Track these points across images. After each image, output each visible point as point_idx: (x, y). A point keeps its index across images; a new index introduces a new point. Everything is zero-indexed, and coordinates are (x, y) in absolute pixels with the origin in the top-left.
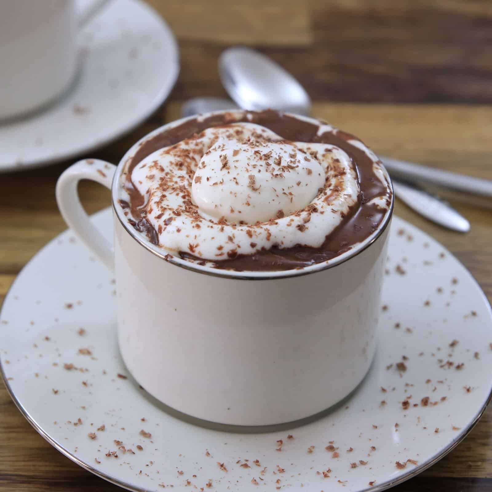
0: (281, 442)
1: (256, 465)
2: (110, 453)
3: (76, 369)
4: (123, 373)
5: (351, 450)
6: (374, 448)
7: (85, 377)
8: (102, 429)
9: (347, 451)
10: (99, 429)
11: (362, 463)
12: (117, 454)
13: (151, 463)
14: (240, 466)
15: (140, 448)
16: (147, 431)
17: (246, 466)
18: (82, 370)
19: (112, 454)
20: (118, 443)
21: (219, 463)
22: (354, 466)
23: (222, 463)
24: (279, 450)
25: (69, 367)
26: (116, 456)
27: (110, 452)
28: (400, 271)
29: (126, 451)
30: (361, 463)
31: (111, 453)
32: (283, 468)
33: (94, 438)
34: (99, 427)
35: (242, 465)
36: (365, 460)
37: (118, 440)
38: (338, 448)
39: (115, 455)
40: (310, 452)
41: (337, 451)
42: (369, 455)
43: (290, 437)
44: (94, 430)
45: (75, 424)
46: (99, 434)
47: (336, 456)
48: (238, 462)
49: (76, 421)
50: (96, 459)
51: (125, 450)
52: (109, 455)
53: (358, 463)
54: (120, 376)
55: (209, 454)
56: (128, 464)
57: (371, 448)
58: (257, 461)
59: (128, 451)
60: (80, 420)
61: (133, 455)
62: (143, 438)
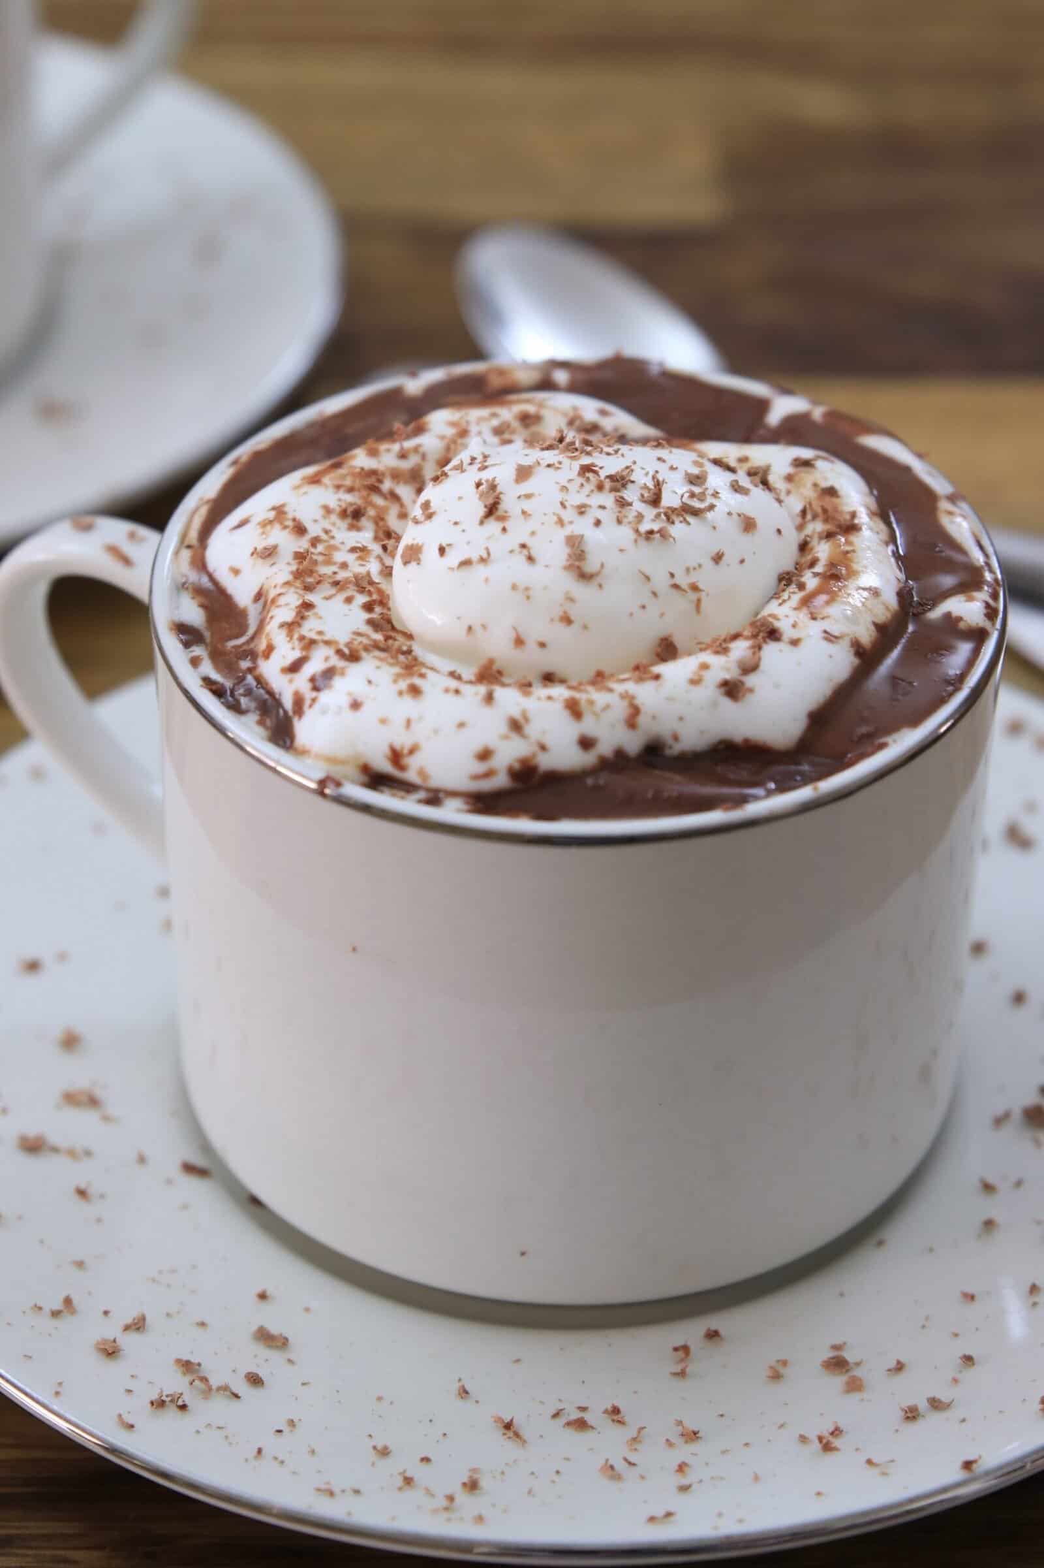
0: (685, 1349)
1: (613, 1421)
2: (164, 1398)
3: (55, 1150)
4: (197, 1159)
5: (900, 1367)
6: (968, 1359)
7: (81, 1174)
8: (138, 1325)
9: (889, 1370)
10: (127, 1328)
11: (936, 1404)
12: (187, 1399)
13: (292, 1423)
14: (564, 1426)
15: (255, 1380)
16: (274, 1330)
17: (581, 1425)
18: (72, 1153)
19: (169, 1399)
20: (187, 1366)
21: (499, 1420)
22: (911, 1415)
23: (507, 1420)
24: (682, 1374)
25: (33, 1146)
26: (183, 1407)
27: (164, 1394)
28: (1017, 837)
29: (214, 1392)
30: (933, 1406)
31: (167, 1396)
32: (696, 1430)
33: (114, 1352)
34: (129, 1321)
35: (569, 1424)
36: (944, 1397)
37: (185, 1358)
38: (858, 1364)
39: (180, 1403)
40: (776, 1376)
41: (857, 1372)
42: (955, 1381)
43: (713, 1335)
44: (112, 1330)
45: (55, 1314)
46: (128, 1342)
47: (855, 1386)
48: (556, 1415)
49: (58, 1305)
50: (120, 1416)
51: (210, 1389)
52: (159, 1404)
53: (923, 1405)
54: (189, 1168)
55: (467, 1393)
56: (219, 1428)
57: (961, 1358)
58: (616, 1411)
59: (219, 1389)
60: (68, 1301)
61: (235, 1404)
62: (263, 1352)
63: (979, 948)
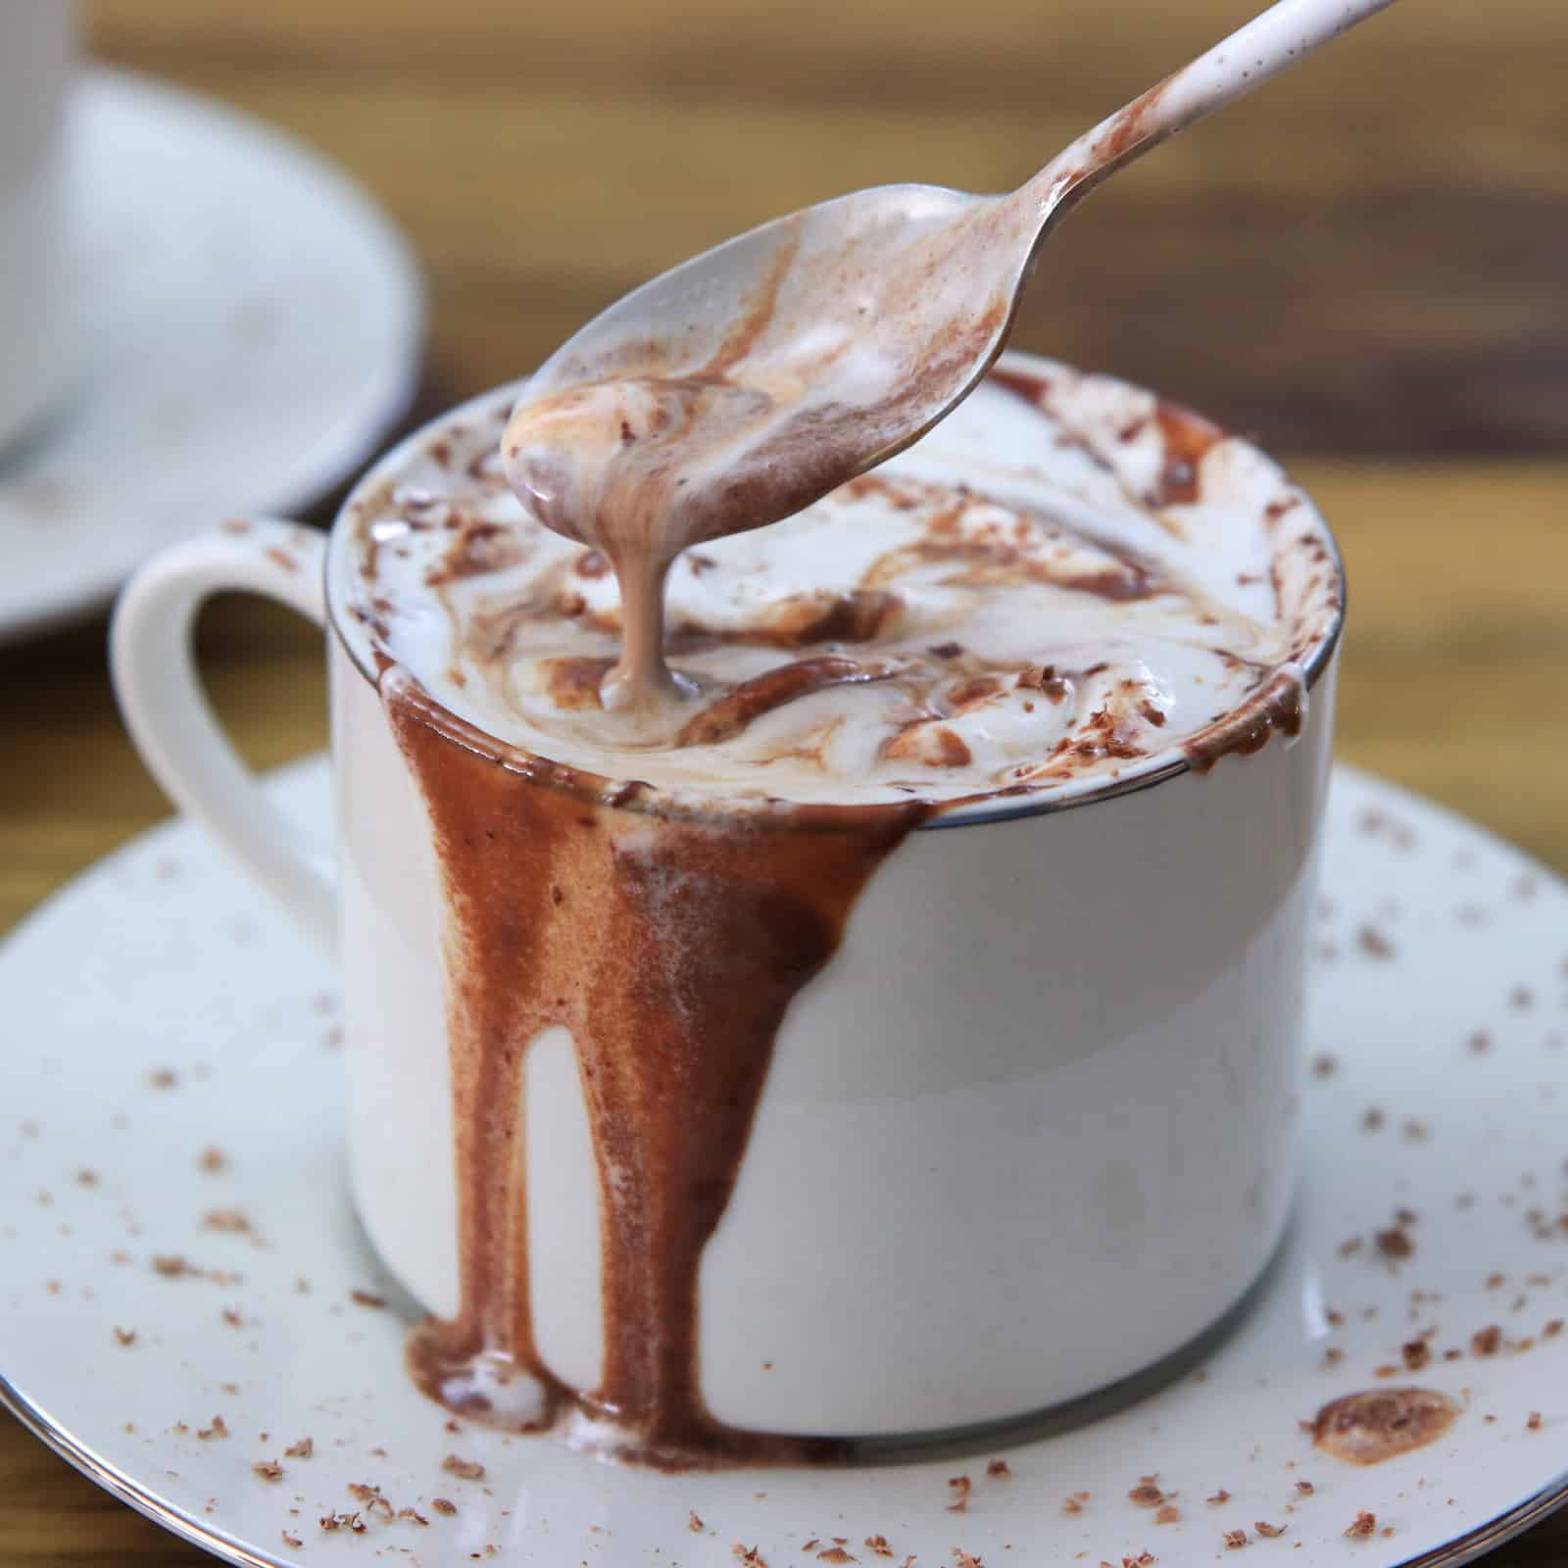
0: (965, 1482)
1: (878, 1551)
2: (336, 1519)
3: (196, 1273)
4: (369, 1288)
5: (1223, 1497)
6: (1306, 1487)
7: (231, 1298)
8: (304, 1450)
9: (1210, 1500)
10: (290, 1453)
11: (1264, 1530)
12: (364, 1518)
13: (490, 1549)
14: (818, 1557)
15: (446, 1508)
16: (466, 1457)
17: (838, 1555)
18: (218, 1277)
19: (343, 1520)
20: (363, 1491)
21: (741, 1548)
22: (1237, 1541)
23: (750, 1550)
24: (960, 1508)
25: (172, 1269)
26: (361, 1529)
27: (337, 1515)
28: (1373, 945)
29: (396, 1517)
30: (1262, 1532)
31: (340, 1517)
32: (977, 1557)
33: (274, 1474)
34: (292, 1444)
35: (824, 1555)
36: (1276, 1523)
37: (359, 1482)
38: (1173, 1496)
39: (356, 1525)
40: (1074, 1509)
41: (1173, 1503)
42: (1291, 1509)
43: (998, 1469)
44: (272, 1454)
45: (204, 1435)
46: (292, 1466)
47: (1169, 1516)
48: (809, 1546)
49: (208, 1426)
50: (284, 1533)
51: (392, 1514)
52: (330, 1525)
53: (1250, 1531)
54: (361, 1298)
55: (700, 1524)
56: (403, 1550)
57: (1297, 1485)
58: (881, 1541)
59: (402, 1514)
60: (218, 1423)
61: (421, 1530)
62: (452, 1479)
63: (1325, 1067)
